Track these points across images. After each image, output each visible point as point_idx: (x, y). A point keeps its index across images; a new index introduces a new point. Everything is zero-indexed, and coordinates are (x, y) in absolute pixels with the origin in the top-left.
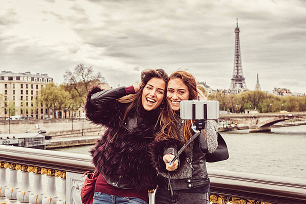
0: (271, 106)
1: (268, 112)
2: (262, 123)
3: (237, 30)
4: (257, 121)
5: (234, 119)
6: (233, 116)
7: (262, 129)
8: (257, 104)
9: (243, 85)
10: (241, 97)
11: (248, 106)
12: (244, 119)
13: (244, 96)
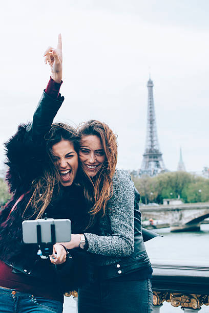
0: (200, 193)
1: (196, 202)
2: (188, 218)
3: (150, 85)
4: (181, 216)
5: (148, 213)
6: (146, 208)
7: (188, 227)
8: (181, 191)
9: (160, 163)
10: (157, 180)
11: (168, 194)
12: (163, 213)
13: (161, 179)
